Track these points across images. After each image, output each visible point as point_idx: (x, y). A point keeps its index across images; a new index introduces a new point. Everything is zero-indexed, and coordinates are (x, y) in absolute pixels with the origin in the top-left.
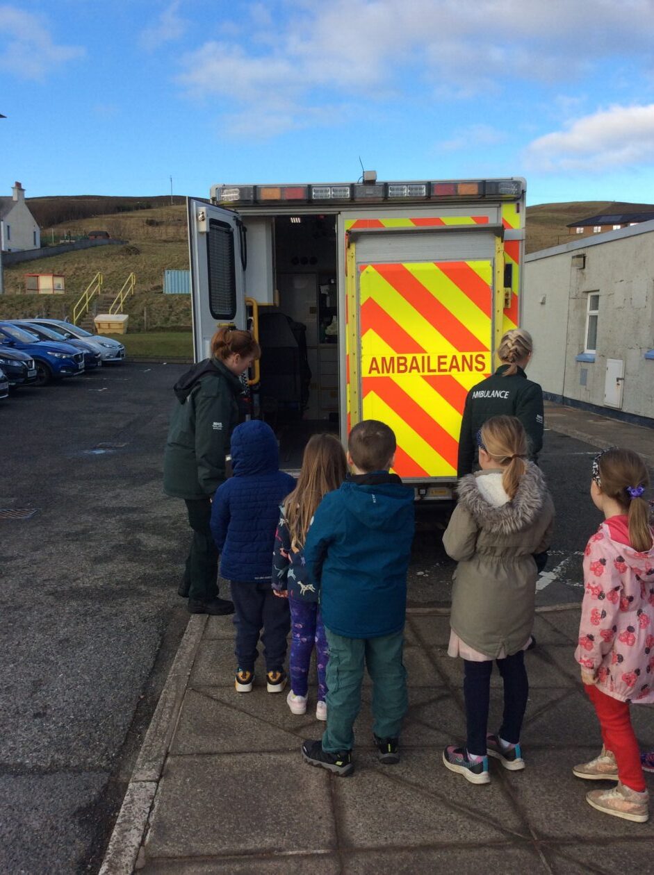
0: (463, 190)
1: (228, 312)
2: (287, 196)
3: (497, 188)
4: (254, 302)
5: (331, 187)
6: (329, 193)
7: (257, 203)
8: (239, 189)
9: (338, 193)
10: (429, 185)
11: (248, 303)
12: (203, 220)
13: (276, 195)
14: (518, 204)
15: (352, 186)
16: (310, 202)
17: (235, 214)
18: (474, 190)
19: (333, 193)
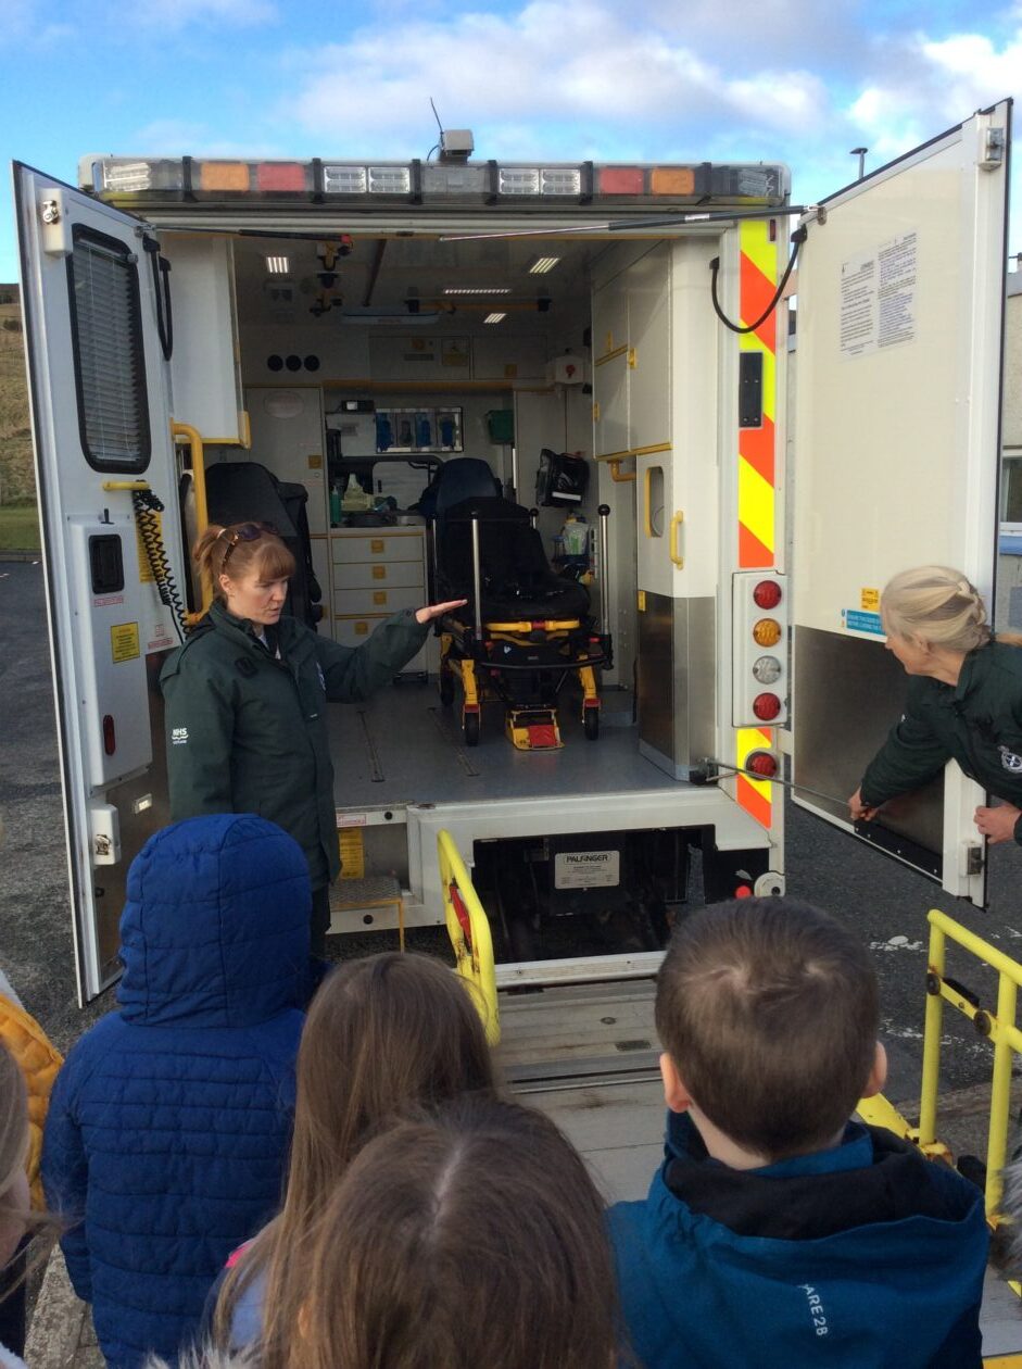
0: (660, 185)
1: (131, 457)
2: (263, 184)
3: (735, 183)
4: (194, 435)
5: (367, 167)
6: (364, 180)
7: (191, 200)
8: (148, 164)
9: (383, 182)
10: (588, 169)
11: (179, 438)
12: (55, 221)
13: (239, 182)
14: (773, 223)
15: (416, 167)
16: (319, 201)
17: (139, 223)
18: (686, 186)
19: (371, 180)
